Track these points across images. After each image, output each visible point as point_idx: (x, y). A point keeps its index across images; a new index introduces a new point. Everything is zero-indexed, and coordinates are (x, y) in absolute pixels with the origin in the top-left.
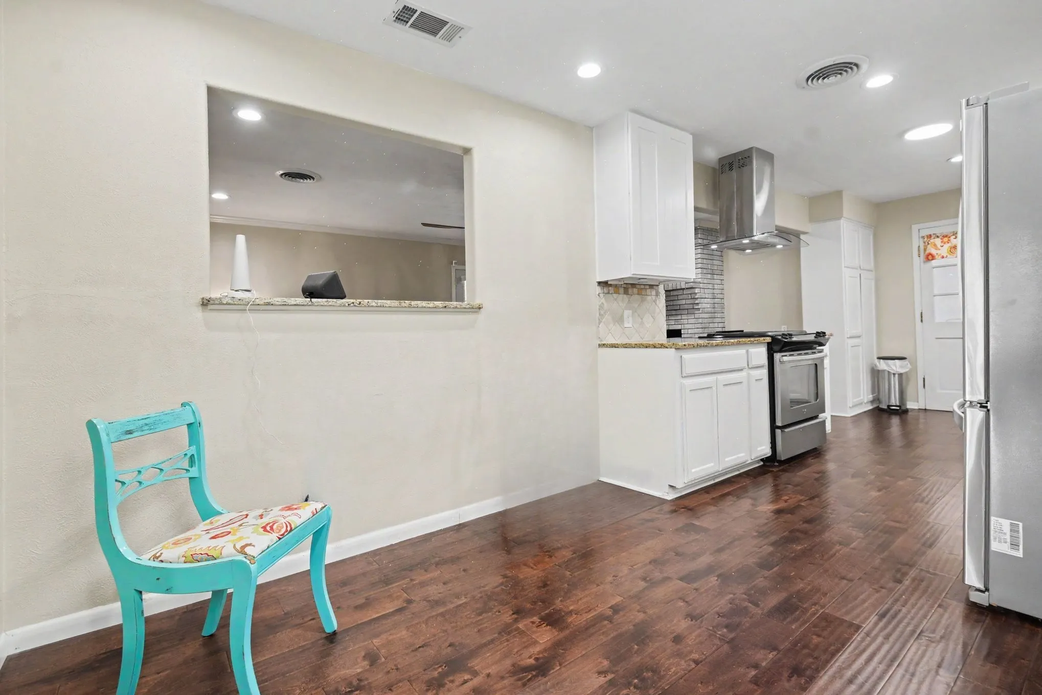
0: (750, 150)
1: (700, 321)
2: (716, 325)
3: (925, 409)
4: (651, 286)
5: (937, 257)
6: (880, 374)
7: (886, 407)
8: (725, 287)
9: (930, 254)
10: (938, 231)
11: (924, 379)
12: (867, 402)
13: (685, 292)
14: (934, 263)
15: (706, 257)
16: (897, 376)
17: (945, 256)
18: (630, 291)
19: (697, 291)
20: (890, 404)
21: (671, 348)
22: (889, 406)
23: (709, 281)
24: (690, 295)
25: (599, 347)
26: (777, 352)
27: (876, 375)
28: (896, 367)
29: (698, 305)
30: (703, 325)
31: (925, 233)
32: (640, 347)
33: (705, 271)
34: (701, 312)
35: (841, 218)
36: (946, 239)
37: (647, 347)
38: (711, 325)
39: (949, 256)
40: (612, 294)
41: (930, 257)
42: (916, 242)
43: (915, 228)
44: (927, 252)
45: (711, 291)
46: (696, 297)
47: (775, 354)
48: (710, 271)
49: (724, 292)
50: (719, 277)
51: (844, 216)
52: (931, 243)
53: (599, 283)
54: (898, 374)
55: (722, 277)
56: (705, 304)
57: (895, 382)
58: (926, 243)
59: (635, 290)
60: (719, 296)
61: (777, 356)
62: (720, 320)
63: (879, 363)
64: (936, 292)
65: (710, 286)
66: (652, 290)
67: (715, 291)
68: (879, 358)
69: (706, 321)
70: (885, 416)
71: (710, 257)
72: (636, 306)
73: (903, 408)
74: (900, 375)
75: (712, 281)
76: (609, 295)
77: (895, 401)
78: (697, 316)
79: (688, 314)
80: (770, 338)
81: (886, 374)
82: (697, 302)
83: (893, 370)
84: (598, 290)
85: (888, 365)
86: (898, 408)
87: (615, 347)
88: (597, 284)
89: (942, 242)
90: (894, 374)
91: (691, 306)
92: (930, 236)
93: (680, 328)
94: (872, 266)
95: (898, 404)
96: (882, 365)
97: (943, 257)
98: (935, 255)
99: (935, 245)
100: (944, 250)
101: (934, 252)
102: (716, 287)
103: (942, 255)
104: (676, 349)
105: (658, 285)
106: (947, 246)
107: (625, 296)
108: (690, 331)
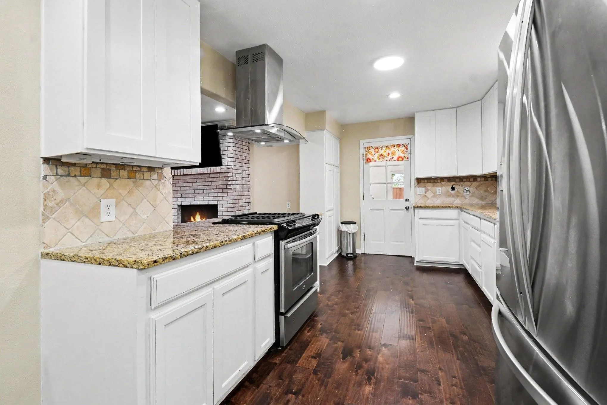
0: (264, 45)
1: (232, 198)
2: (244, 201)
3: (365, 254)
4: (151, 169)
5: (372, 161)
6: (343, 233)
7: (346, 255)
8: (251, 173)
9: (369, 159)
10: (373, 145)
11: (364, 235)
12: (336, 252)
13: (221, 175)
14: (371, 164)
15: (237, 149)
16: (351, 234)
17: (376, 160)
18: (114, 174)
19: (229, 175)
20: (348, 253)
21: (132, 267)
22: (347, 254)
23: (239, 168)
24: (224, 178)
25: (42, 257)
26: (282, 239)
27: (340, 233)
28: (351, 229)
29: (230, 186)
30: (234, 201)
31: (366, 145)
32: (92, 263)
33: (236, 160)
34: (232, 191)
35: (324, 129)
36: (377, 150)
37: (100, 264)
38: (241, 201)
39: (378, 160)
40: (75, 176)
41: (369, 161)
42: (362, 151)
43: (361, 142)
44: (367, 157)
45: (240, 175)
46: (229, 179)
47: (281, 241)
48: (240, 161)
49: (251, 176)
50: (246, 165)
51: (326, 128)
52: (370, 152)
53: (47, 160)
54: (352, 233)
55: (249, 166)
56: (236, 185)
57: (350, 238)
58: (367, 152)
59: (123, 173)
60: (247, 179)
61: (282, 243)
62: (247, 197)
63: (342, 226)
64: (371, 182)
65: (240, 172)
66: (152, 173)
67: (244, 176)
68: (342, 223)
69: (236, 198)
70: (345, 260)
71: (240, 150)
72: (124, 192)
73: (355, 255)
74: (353, 234)
75: (241, 168)
76: (71, 178)
77: (350, 251)
78: (229, 194)
79: (223, 192)
80: (277, 226)
81: (346, 232)
82: (229, 183)
83: (349, 230)
84: (44, 169)
85: (347, 228)
86: (352, 255)
87: (61, 260)
88: (41, 161)
89: (375, 152)
90: (350, 233)
91: (225, 187)
92: (369, 148)
93: (217, 204)
94: (338, 164)
95: (352, 253)
96: (344, 228)
97: (375, 161)
98: (371, 159)
99: (371, 153)
100: (376, 157)
101: (371, 157)
102: (244, 172)
103: (375, 159)
104: (138, 269)
105: (162, 168)
106: (377, 154)
107: (104, 180)
108: (224, 206)
